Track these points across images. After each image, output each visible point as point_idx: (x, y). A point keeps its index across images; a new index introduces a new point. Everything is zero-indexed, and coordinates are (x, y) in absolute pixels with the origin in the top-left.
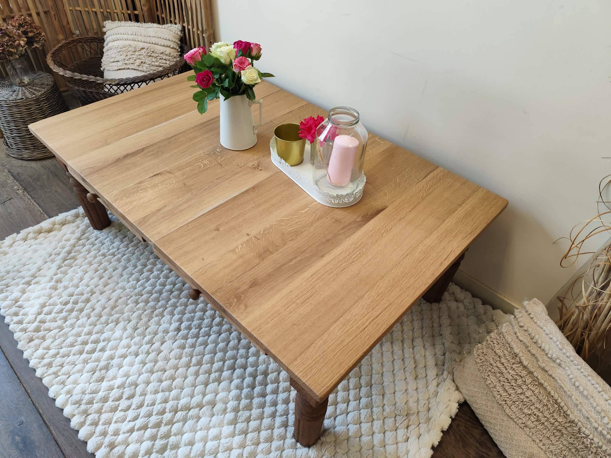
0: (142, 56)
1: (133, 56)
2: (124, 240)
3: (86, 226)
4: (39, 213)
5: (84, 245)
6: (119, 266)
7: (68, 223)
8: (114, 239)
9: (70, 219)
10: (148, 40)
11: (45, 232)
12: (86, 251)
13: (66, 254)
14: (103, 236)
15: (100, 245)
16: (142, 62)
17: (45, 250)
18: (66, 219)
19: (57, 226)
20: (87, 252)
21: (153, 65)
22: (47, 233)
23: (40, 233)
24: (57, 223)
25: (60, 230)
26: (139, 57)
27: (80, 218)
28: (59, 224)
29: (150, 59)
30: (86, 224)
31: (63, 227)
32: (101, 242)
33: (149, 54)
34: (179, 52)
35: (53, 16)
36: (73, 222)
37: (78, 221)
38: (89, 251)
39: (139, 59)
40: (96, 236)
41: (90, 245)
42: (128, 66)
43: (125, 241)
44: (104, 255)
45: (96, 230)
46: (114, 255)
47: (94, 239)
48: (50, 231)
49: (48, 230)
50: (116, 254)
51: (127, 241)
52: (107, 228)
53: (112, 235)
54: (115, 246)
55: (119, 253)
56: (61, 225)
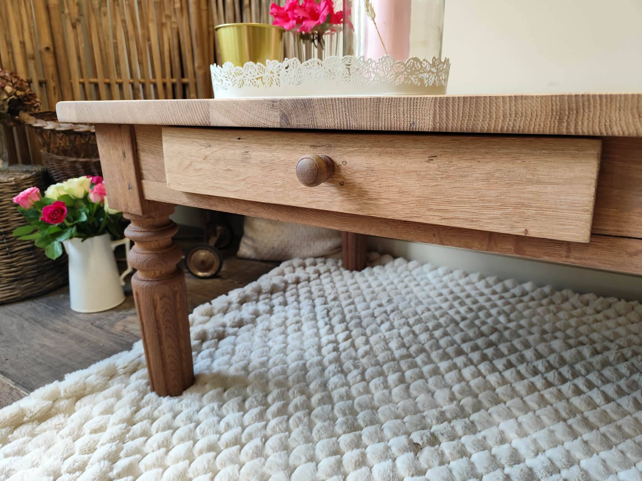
2: (247, 404)
3: (140, 392)
4: (6, 389)
5: (146, 434)
7: (91, 392)
8: (220, 407)
9: (95, 383)
11: (31, 420)
12: (159, 448)
13: (105, 464)
14: (187, 406)
15: (192, 425)
17: (37, 465)
18: (85, 384)
19: (63, 404)
20: (163, 450)
23: (19, 423)
24: (62, 394)
25: (70, 411)
27: (119, 378)
28: (67, 398)
30: (137, 388)
31: (78, 403)
32: (190, 419)
35: (52, 89)
36: (104, 387)
37: (115, 386)
38: (167, 445)
40: (171, 410)
41: (164, 429)
43: (251, 407)
44: (213, 448)
45: (165, 396)
46: (237, 442)
47: (169, 416)
48: (44, 417)
49: (38, 415)
50: (243, 440)
51: (256, 407)
52: (191, 389)
53: (211, 400)
54: (232, 423)
55: (250, 437)
56: (74, 399)
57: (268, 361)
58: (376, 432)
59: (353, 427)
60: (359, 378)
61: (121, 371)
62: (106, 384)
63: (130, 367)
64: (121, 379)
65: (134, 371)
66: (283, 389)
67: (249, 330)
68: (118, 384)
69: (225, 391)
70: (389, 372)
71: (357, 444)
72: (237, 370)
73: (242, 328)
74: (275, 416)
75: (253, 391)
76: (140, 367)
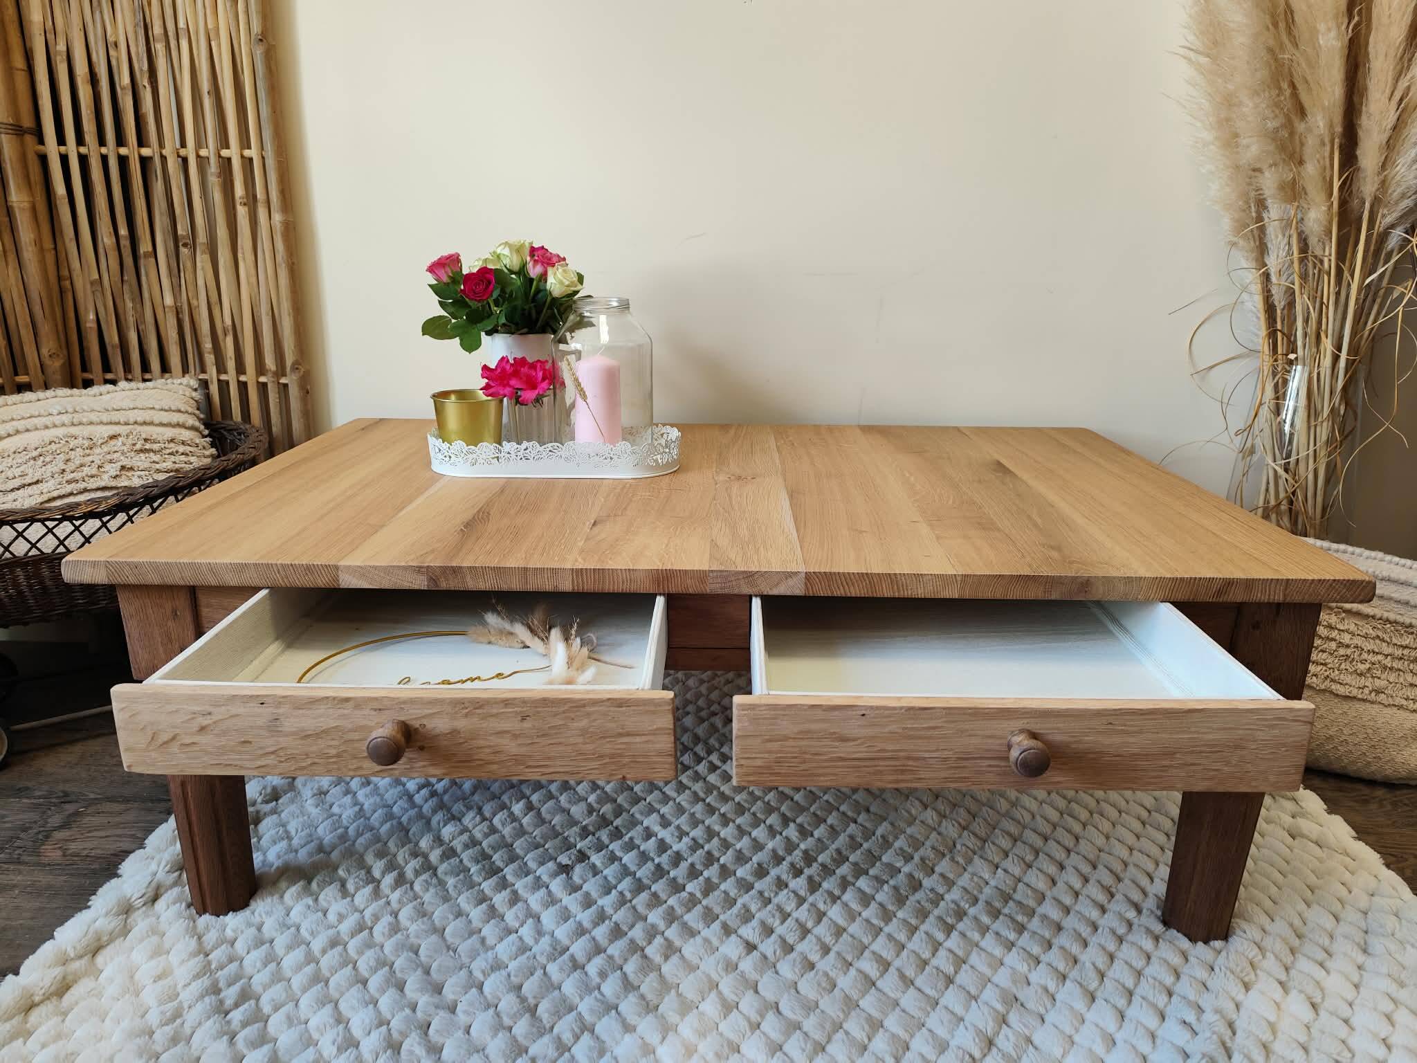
0: (116, 455)
1: (90, 458)
5: (235, 958)
6: (417, 937)
8: (316, 900)
9: (110, 928)
10: (116, 416)
11: (47, 998)
12: (264, 965)
13: (209, 1002)
14: (269, 914)
15: (291, 931)
16: (123, 468)
18: (95, 932)
19: (77, 966)
20: (271, 965)
21: (158, 471)
22: (54, 999)
23: (30, 1007)
24: (71, 953)
26: (109, 457)
27: (140, 912)
28: (81, 957)
29: (143, 458)
30: (177, 917)
31: (99, 959)
32: (283, 926)
33: (138, 447)
34: (206, 437)
36: (125, 931)
37: (141, 923)
38: (273, 959)
39: (111, 462)
40: (249, 925)
41: (255, 947)
42: (82, 485)
43: (357, 890)
44: (335, 943)
46: (362, 928)
47: (250, 931)
48: (62, 988)
49: (53, 988)
50: (369, 924)
51: (364, 887)
52: (259, 893)
53: (299, 897)
54: (344, 911)
55: (376, 918)
56: (90, 955)
57: (346, 832)
58: (520, 867)
59: (494, 871)
60: (478, 818)
61: (139, 903)
62: (125, 926)
63: (150, 894)
64: (144, 912)
65: (155, 898)
66: (389, 857)
67: (292, 801)
68: (143, 920)
69: (309, 882)
70: (511, 802)
71: (503, 884)
72: (310, 855)
73: (280, 801)
74: (394, 889)
75: (348, 871)
76: (162, 890)
